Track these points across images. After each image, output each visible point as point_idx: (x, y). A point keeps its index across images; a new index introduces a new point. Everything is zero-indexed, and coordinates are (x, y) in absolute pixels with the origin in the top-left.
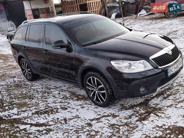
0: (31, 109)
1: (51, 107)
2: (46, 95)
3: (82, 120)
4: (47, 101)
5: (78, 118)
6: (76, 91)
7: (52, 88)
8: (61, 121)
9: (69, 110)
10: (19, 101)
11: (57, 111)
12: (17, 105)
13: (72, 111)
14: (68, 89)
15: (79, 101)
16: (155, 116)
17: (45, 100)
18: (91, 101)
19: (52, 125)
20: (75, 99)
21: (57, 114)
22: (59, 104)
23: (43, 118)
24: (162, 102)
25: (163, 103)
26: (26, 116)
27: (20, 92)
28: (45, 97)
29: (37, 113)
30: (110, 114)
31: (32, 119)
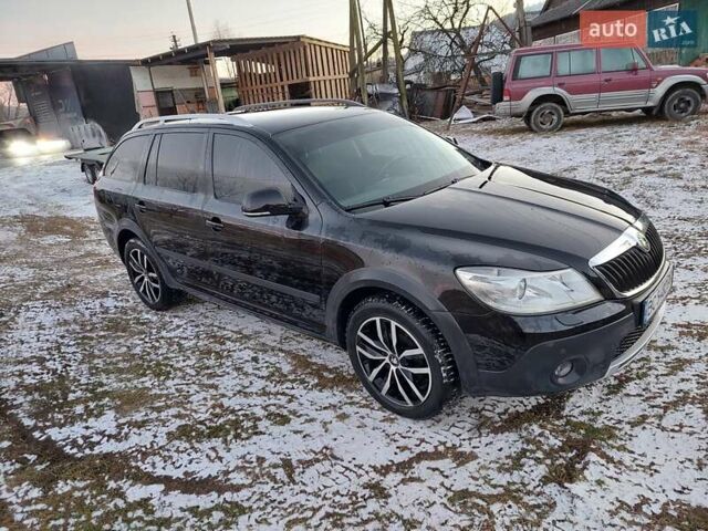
0: (163, 415)
1: (233, 412)
2: (212, 362)
3: (347, 469)
4: (215, 387)
5: (333, 462)
6: (310, 352)
7: (229, 339)
8: (273, 471)
9: (296, 423)
10: (122, 385)
11: (255, 427)
12: (113, 399)
13: (308, 428)
14: (281, 343)
15: (327, 393)
16: (603, 461)
17: (211, 382)
18: (366, 393)
19: (243, 486)
20: (312, 383)
21: (255, 438)
22: (259, 400)
23: (207, 456)
24: (607, 404)
25: (614, 410)
26: (149, 446)
27: (124, 349)
28: (209, 371)
29: (184, 433)
30: (441, 448)
31: (171, 457)
